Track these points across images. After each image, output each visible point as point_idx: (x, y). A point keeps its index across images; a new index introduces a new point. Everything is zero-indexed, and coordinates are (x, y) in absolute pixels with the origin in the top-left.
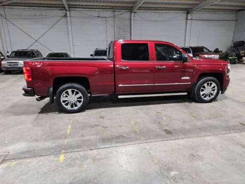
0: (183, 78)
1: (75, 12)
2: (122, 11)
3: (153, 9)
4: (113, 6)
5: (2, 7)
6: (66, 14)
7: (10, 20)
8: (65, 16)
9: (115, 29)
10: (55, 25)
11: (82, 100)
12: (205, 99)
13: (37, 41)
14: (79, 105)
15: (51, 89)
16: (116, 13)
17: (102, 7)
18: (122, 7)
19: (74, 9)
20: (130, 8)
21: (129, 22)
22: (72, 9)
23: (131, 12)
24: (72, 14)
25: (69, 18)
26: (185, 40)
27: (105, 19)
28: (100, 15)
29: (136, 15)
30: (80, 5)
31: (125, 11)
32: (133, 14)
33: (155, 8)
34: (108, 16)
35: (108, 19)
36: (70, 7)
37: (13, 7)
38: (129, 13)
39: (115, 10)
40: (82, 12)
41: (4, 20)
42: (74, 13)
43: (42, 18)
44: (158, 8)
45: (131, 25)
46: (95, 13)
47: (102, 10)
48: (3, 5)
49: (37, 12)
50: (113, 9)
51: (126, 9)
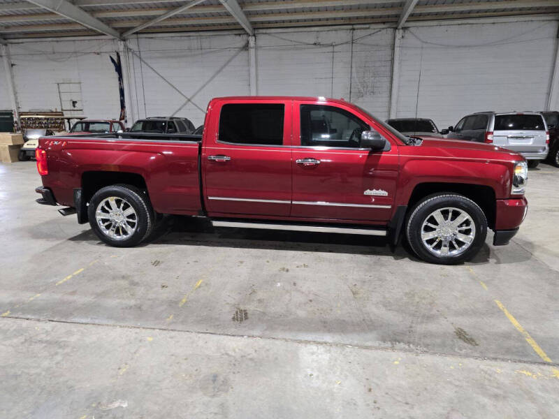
0: (368, 192)
1: (267, 37)
2: (373, 26)
3: (455, 16)
4: (350, 18)
5: (135, 36)
6: (248, 42)
7: (146, 61)
8: (246, 47)
9: (354, 70)
10: (225, 66)
11: (136, 221)
12: (438, 252)
13: (189, 100)
14: (131, 231)
15: (79, 194)
16: (358, 34)
17: (325, 23)
18: (373, 17)
19: (264, 31)
20: (394, 19)
21: (389, 52)
22: (261, 31)
23: (396, 28)
24: (260, 43)
25: (252, 51)
26: (549, 94)
27: (330, 49)
28: (320, 40)
29: (407, 34)
30: (276, 22)
31: (382, 26)
32: (399, 34)
33: (462, 12)
34: (338, 41)
35: (336, 49)
36: (256, 27)
37: (154, 35)
38: (390, 31)
39: (355, 27)
40: (282, 36)
41: (137, 61)
42: (264, 39)
43: (202, 54)
44: (470, 12)
45: (392, 60)
46: (308, 36)
47: (326, 28)
48: (137, 33)
49: (194, 41)
50: (351, 23)
51: (384, 23)
